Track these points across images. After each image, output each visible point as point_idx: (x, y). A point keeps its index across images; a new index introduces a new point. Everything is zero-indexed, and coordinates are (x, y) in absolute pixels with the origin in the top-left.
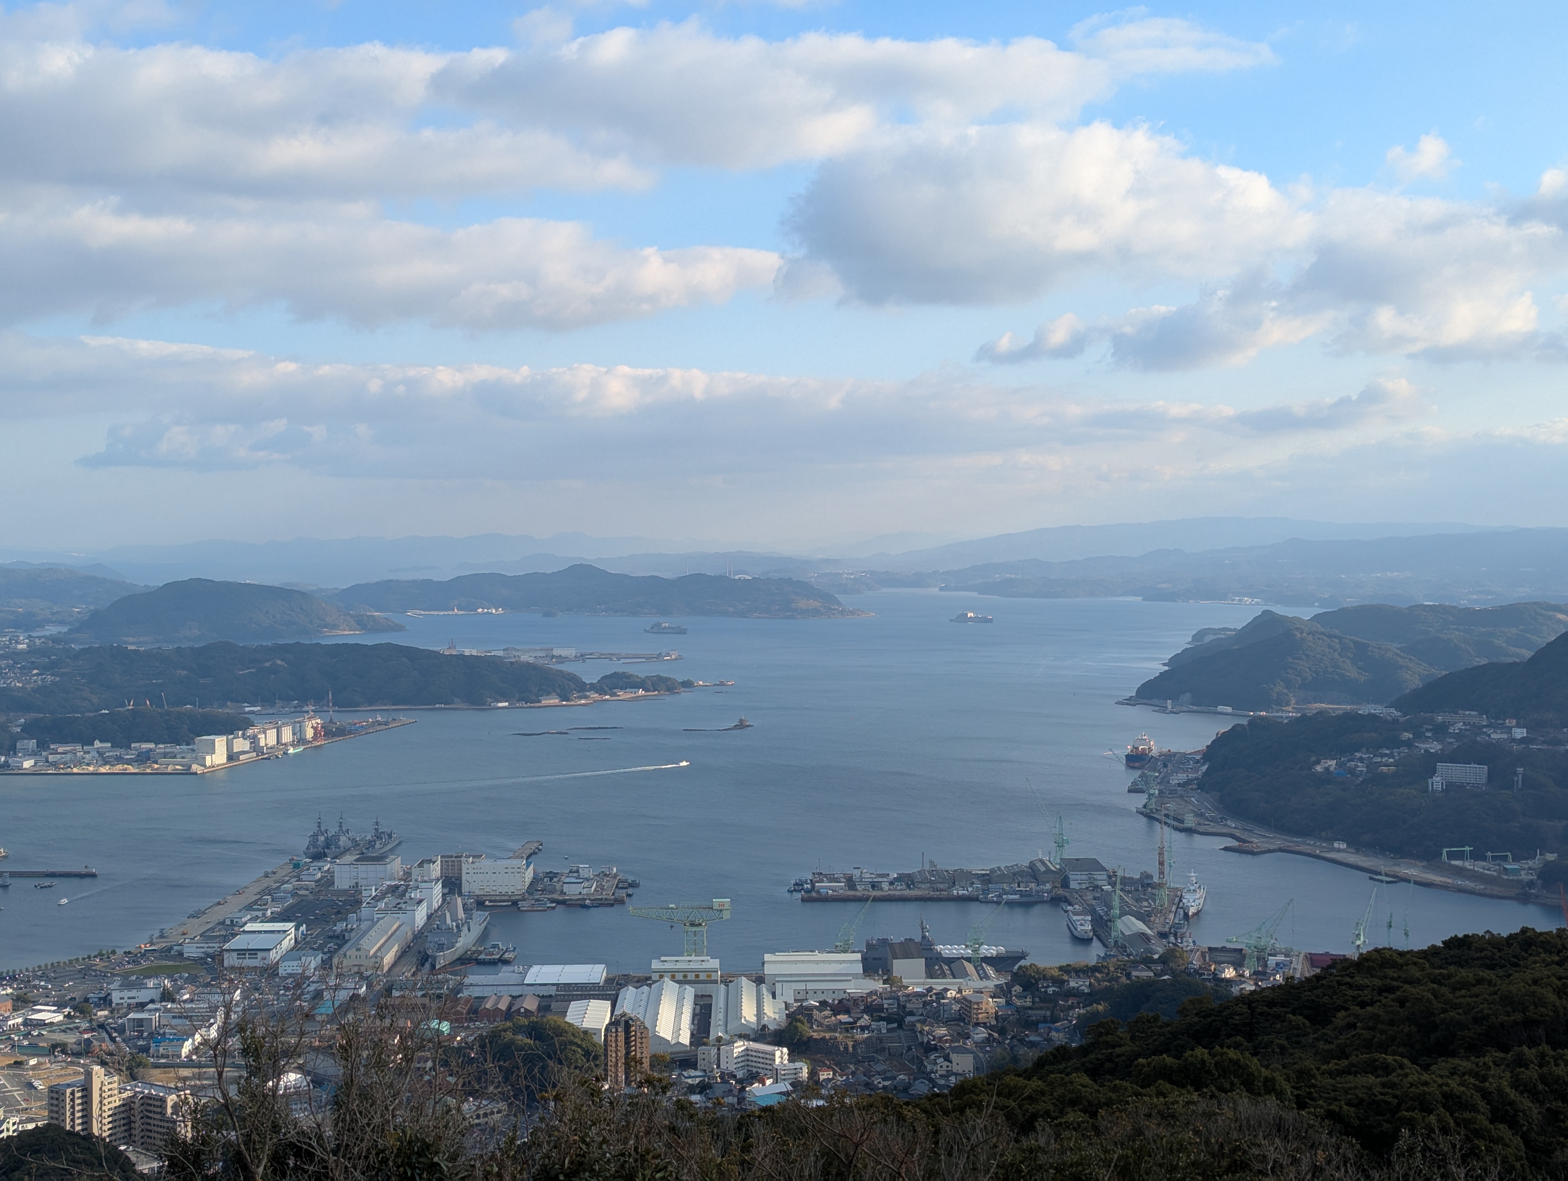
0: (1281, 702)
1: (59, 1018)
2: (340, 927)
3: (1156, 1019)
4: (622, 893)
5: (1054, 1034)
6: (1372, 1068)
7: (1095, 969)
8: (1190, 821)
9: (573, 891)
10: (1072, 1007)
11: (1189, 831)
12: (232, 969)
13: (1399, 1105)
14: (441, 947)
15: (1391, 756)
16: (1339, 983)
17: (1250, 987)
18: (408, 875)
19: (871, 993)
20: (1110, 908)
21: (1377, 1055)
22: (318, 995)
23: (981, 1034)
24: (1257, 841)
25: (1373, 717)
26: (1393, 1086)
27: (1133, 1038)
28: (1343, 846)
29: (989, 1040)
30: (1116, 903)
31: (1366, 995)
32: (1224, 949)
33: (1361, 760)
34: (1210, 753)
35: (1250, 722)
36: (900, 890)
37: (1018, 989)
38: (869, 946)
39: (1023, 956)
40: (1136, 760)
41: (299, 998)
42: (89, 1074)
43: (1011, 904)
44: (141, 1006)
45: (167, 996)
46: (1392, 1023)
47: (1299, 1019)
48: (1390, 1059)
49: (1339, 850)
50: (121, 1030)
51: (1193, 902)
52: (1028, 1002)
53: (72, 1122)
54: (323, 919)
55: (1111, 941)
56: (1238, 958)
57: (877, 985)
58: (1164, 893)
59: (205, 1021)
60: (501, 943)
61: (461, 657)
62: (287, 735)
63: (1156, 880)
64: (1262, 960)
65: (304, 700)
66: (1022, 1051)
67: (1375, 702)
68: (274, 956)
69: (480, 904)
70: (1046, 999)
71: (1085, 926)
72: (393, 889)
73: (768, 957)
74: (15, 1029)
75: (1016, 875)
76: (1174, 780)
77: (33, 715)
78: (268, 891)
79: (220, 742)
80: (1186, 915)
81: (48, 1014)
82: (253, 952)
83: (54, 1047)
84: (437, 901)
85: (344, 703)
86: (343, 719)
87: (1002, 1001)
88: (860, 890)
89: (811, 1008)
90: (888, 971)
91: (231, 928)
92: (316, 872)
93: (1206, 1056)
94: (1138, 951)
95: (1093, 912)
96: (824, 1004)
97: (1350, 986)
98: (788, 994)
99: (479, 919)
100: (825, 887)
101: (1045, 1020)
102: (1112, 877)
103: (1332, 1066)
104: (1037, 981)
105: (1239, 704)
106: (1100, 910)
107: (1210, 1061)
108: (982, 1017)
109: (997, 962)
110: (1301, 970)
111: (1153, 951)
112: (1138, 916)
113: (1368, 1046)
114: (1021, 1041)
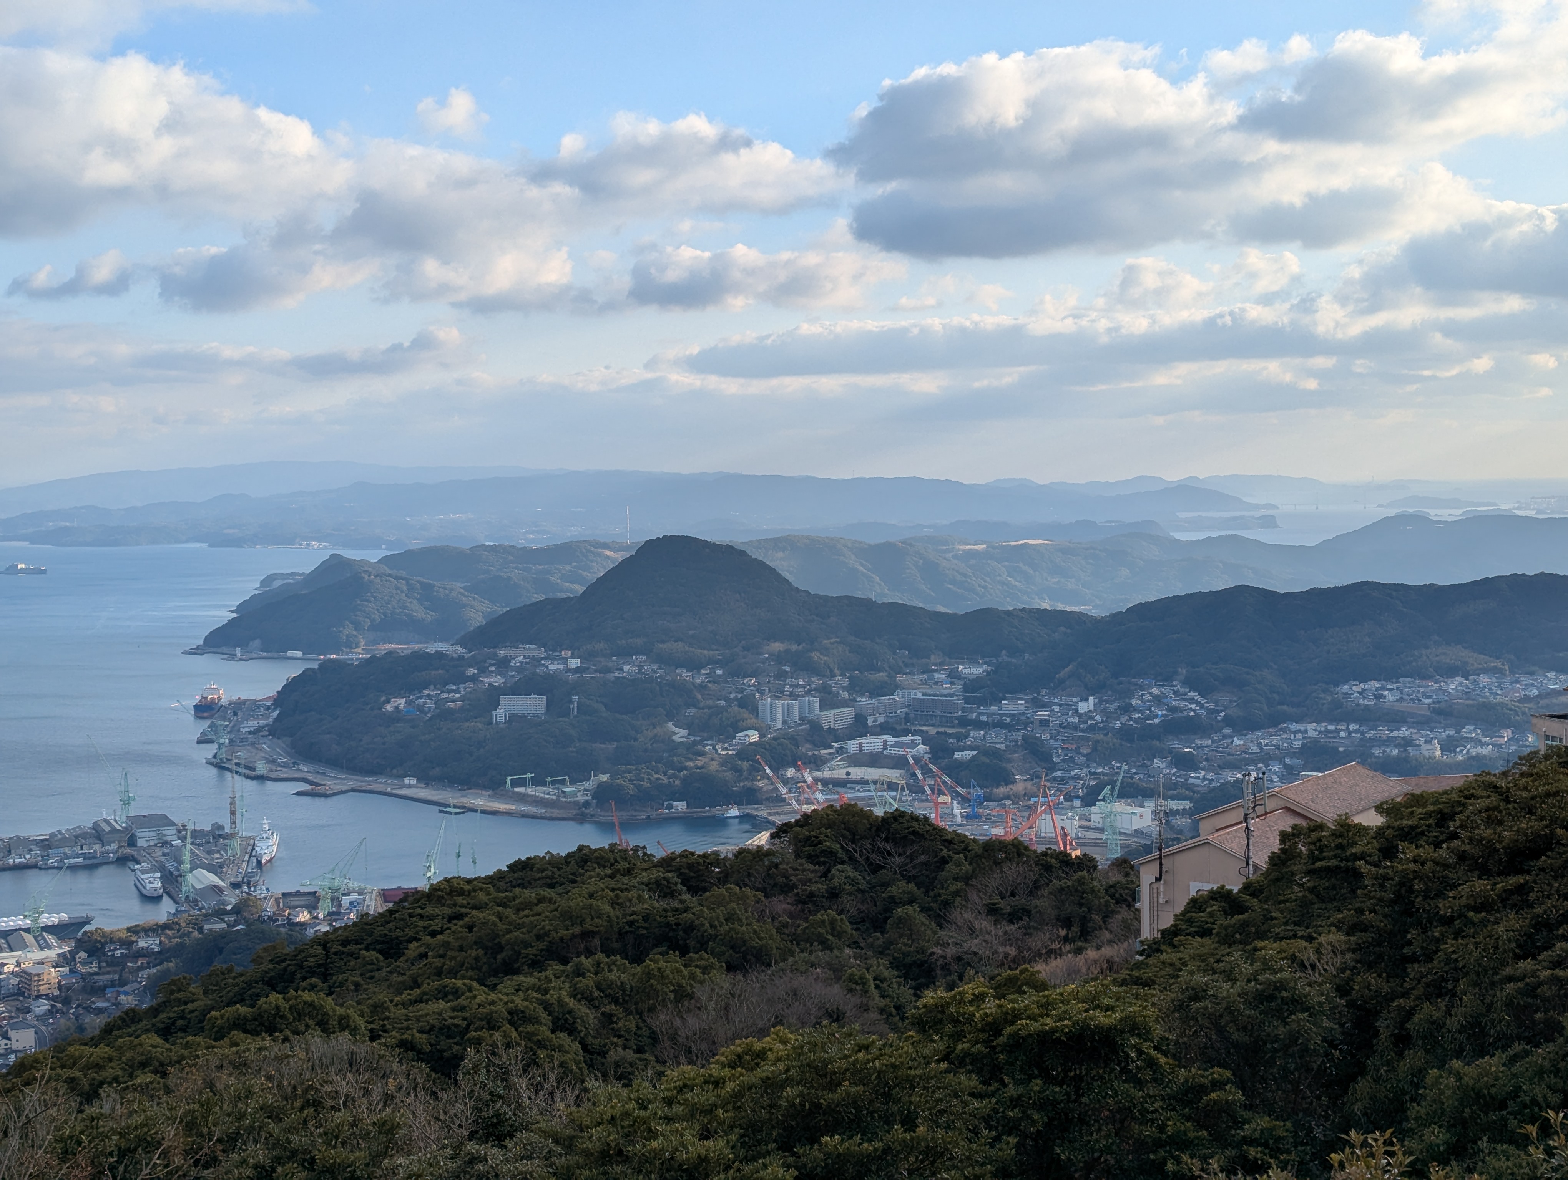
0: (350, 644)
3: (230, 970)
5: (122, 998)
6: (443, 994)
7: (165, 927)
8: (262, 768)
10: (141, 968)
11: (261, 778)
13: (468, 1026)
15: (457, 691)
16: (411, 916)
17: (324, 928)
20: (180, 862)
21: (447, 981)
23: (43, 1006)
24: (330, 784)
25: (440, 655)
26: (462, 1009)
27: (205, 993)
28: (413, 781)
29: (51, 1012)
30: (187, 857)
31: (437, 924)
32: (298, 894)
33: (429, 697)
34: (281, 699)
35: (320, 665)
37: (83, 955)
39: (88, 922)
40: (204, 709)
43: (72, 867)
46: (461, 949)
47: (372, 955)
48: (459, 983)
49: (409, 786)
51: (266, 850)
52: (94, 968)
55: (182, 897)
56: (312, 900)
58: (236, 845)
63: (227, 830)
64: (336, 900)
66: (88, 1019)
67: (441, 640)
70: (114, 963)
71: (154, 883)
75: (78, 837)
76: (245, 728)
80: (259, 863)
87: (65, 970)
93: (281, 1002)
94: (209, 904)
95: (162, 868)
97: (422, 916)
101: (113, 984)
102: (181, 832)
103: (405, 997)
104: (103, 945)
105: (309, 649)
106: (170, 866)
107: (285, 1006)
108: (43, 989)
109: (59, 930)
110: (374, 906)
111: (225, 903)
112: (211, 869)
113: (439, 973)
114: (88, 1009)
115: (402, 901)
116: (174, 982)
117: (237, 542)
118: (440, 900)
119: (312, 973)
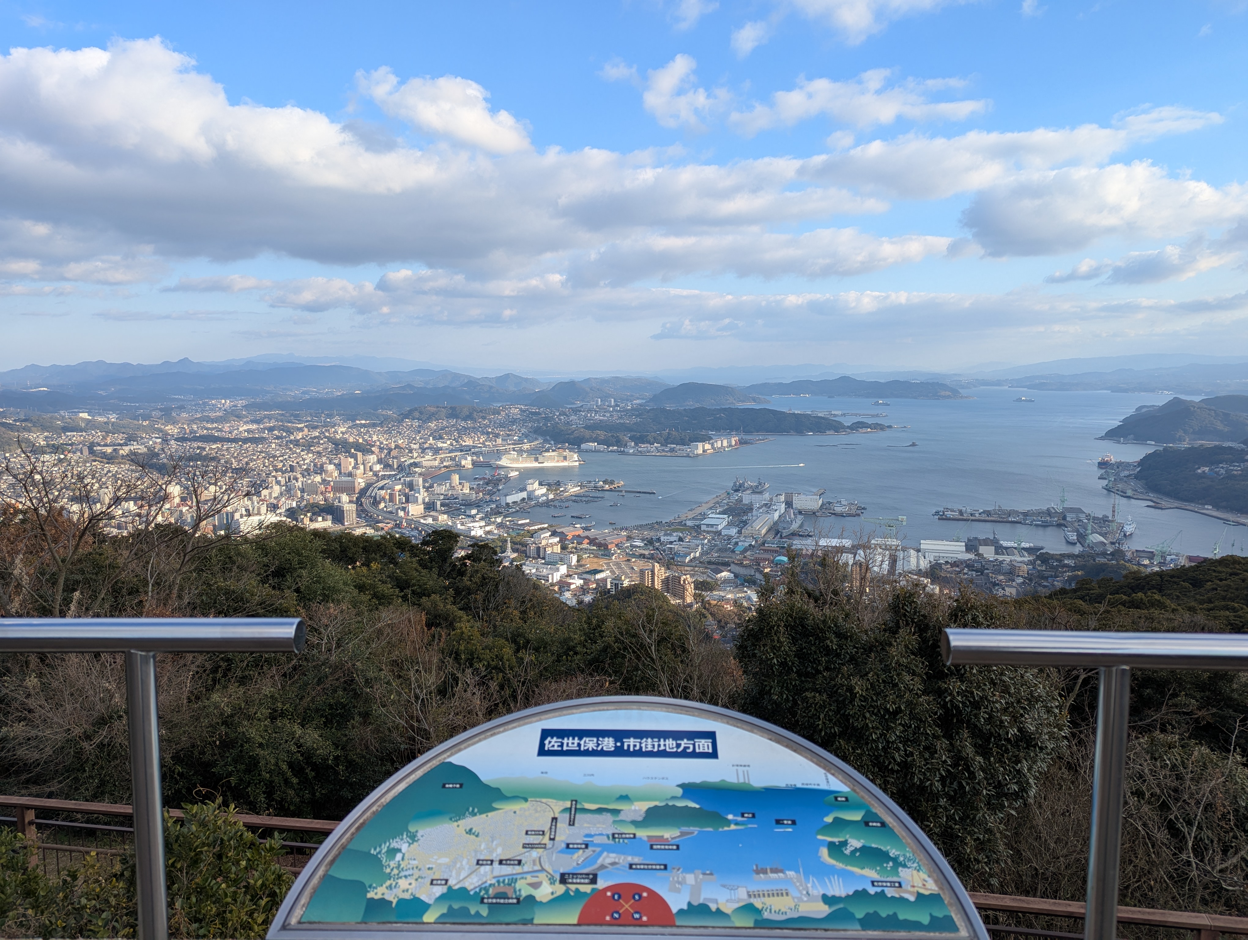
0: (1181, 440)
1: (642, 545)
2: (745, 518)
3: (1112, 579)
4: (859, 512)
5: (1056, 583)
6: (1226, 608)
7: (1077, 556)
8: (1129, 493)
9: (838, 509)
10: (1065, 572)
11: (1129, 497)
12: (704, 531)
13: (1243, 626)
14: (784, 529)
15: (1239, 466)
16: (1209, 569)
17: (1157, 569)
18: (771, 499)
19: (969, 560)
20: (1086, 530)
21: (1229, 603)
22: (737, 543)
23: (1020, 580)
24: (1164, 503)
25: (1230, 448)
26: (1240, 617)
27: (1099, 587)
28: (1210, 507)
29: (1023, 583)
30: (1090, 528)
31: (1223, 576)
32: (1144, 551)
33: (1222, 468)
34: (1142, 463)
35: (1164, 449)
36: (984, 517)
37: (1039, 562)
38: (969, 540)
39: (1042, 548)
40: (1103, 464)
41: (729, 544)
42: (654, 566)
43: (1037, 525)
44: (671, 543)
45: (681, 539)
46: (1237, 589)
47: (1187, 585)
48: (1236, 605)
49: (1208, 509)
50: (664, 551)
51: (1129, 529)
52: (1044, 568)
53: (648, 583)
54: (739, 515)
55: (1086, 545)
56: (1151, 555)
57: (971, 556)
58: (1114, 526)
59: (694, 549)
60: (809, 528)
61: (794, 414)
62: (725, 443)
63: (1110, 518)
64: (1163, 557)
65: (732, 430)
66: (1039, 589)
67: (1232, 441)
68: (720, 528)
69: (800, 513)
70: (1052, 567)
71: (1073, 537)
72: (766, 505)
73: (922, 541)
74: (627, 547)
75: (1040, 513)
76: (1122, 474)
77: (633, 433)
78: (718, 503)
79: (700, 445)
80: (1125, 535)
81: (638, 543)
82: (712, 526)
83: (641, 555)
84: (783, 511)
85: (747, 432)
86: (748, 437)
87: (1031, 567)
88: (965, 516)
89: (941, 564)
90: (977, 550)
91: (704, 516)
92: (736, 497)
93: (1143, 597)
94: (1099, 549)
95: (1077, 531)
96: (947, 562)
97: (1215, 571)
98: (931, 557)
99: (800, 518)
100: (949, 514)
101: (1051, 576)
102: (1088, 516)
103: (1205, 606)
104: (1048, 559)
105: (1158, 441)
106: (1082, 531)
107: (1145, 599)
108: (1021, 574)
109: (1029, 550)
110: (1183, 562)
111: (1107, 550)
112: (1101, 534)
113: (1224, 598)
114: (1040, 585)
115: (1202, 562)
116: (1084, 580)
117: (1125, 391)
118: (1227, 566)
119: (1153, 587)
